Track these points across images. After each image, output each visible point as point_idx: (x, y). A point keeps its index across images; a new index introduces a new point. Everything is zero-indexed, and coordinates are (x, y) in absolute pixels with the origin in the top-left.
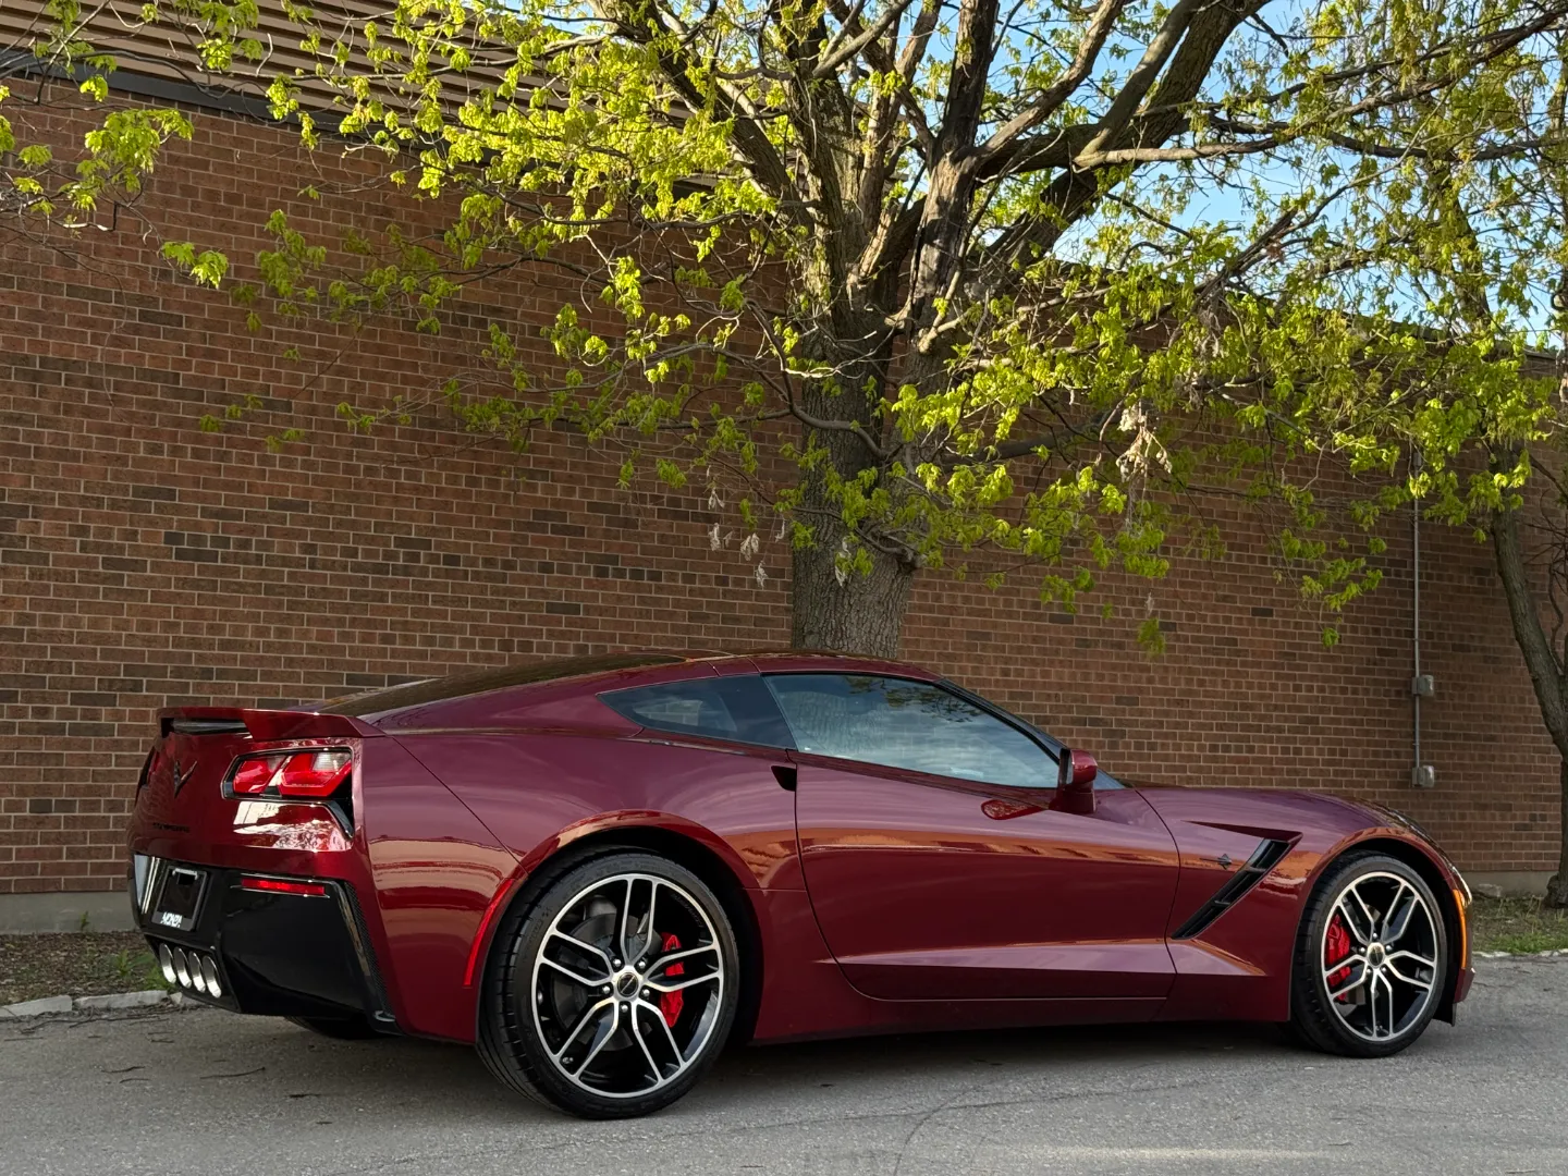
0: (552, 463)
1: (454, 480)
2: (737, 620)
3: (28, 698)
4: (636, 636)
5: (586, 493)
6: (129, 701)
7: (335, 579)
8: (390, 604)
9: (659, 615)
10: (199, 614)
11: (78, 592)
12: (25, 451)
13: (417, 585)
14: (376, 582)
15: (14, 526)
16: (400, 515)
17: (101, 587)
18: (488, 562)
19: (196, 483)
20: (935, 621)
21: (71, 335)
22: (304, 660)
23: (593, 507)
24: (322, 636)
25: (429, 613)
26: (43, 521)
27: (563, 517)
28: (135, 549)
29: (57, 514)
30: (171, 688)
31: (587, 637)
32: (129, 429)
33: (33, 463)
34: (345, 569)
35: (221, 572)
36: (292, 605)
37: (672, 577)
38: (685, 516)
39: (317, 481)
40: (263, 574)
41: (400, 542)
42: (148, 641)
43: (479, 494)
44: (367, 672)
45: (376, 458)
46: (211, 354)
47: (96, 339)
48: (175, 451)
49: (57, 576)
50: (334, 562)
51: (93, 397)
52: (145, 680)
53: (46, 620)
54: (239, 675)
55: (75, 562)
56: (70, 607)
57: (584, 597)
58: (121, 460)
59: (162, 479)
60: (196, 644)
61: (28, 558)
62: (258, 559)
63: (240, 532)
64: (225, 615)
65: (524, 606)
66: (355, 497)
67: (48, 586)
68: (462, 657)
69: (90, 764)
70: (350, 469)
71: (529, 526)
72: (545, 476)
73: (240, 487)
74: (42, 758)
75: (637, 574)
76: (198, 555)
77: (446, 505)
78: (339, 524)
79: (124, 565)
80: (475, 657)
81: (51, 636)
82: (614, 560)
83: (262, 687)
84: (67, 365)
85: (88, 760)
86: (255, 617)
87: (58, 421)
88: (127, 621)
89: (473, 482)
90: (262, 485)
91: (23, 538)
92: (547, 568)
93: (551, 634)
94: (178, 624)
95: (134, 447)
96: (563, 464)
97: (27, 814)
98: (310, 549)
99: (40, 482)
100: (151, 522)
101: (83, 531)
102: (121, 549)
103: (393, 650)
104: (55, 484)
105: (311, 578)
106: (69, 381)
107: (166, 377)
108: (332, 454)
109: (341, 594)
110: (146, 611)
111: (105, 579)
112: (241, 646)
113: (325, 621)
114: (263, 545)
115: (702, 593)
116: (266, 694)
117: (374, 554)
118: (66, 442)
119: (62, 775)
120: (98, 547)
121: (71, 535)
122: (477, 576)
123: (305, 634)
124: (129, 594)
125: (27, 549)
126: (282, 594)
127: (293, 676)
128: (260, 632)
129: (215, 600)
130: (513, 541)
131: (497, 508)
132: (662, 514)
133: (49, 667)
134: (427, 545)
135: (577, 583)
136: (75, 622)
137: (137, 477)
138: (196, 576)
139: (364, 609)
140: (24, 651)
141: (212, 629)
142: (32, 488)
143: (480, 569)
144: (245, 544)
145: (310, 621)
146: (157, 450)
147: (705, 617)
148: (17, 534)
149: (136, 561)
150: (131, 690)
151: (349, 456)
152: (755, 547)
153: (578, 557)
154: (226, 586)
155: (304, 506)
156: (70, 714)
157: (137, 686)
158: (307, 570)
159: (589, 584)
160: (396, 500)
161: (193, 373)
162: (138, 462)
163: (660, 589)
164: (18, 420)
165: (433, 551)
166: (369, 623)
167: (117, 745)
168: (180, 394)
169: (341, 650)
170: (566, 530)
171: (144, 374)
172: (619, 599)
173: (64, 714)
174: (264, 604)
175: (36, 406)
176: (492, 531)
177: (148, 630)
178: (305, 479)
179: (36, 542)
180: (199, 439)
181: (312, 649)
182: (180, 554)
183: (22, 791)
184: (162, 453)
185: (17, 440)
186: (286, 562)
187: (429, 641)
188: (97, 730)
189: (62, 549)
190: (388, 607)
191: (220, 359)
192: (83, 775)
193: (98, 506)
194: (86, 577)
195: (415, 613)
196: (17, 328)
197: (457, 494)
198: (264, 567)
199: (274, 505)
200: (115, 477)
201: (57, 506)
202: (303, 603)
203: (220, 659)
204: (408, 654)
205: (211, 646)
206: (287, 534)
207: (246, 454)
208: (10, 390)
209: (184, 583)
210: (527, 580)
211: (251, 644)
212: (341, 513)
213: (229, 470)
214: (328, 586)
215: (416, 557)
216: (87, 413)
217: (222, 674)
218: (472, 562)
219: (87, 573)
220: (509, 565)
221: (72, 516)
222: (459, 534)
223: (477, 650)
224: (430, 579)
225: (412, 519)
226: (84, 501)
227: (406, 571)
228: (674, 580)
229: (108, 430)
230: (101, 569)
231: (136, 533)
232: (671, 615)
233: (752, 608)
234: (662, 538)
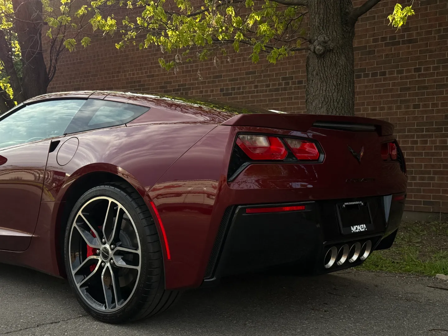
2: (426, 88)
4: (374, 102)
7: (264, 96)
8: (280, 102)
9: (385, 91)
13: (289, 94)
14: (276, 95)
16: (283, 69)
19: (227, 71)
26: (194, 91)
28: (213, 95)
29: (197, 88)
33: (191, 74)
35: (233, 98)
39: (258, 62)
40: (244, 98)
41: (284, 79)
48: (222, 62)
50: (263, 90)
58: (209, 69)
59: (219, 72)
62: (243, 93)
63: (238, 85)
73: (237, 70)
75: (374, 75)
76: (228, 94)
78: (265, 76)
82: (364, 70)
90: (244, 68)
98: (256, 87)
100: (217, 86)
101: (202, 92)
102: (210, 96)
105: (257, 96)
114: (244, 88)
115: (407, 77)
117: (275, 85)
134: (292, 78)
137: (213, 73)
142: (192, 82)
144: (239, 88)
147: (409, 89)
155: (254, 73)
158: (256, 94)
162: (214, 68)
163: (385, 79)
165: (294, 80)
172: (366, 87)
182: (224, 95)
186: (250, 92)
190: (279, 103)
193: (205, 84)
195: (289, 104)
199: (247, 74)
200: (209, 74)
206: (250, 83)
207: (239, 59)
212: (265, 72)
213: (235, 65)
214: (262, 99)
215: (287, 84)
224: (293, 91)
225: (287, 70)
227: (285, 89)
228: (392, 74)
231: (213, 90)
232: (391, 90)
233: (435, 81)
234: (387, 56)
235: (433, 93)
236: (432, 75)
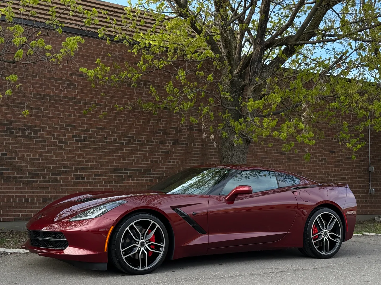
0: (162, 118)
1: (139, 122)
2: (206, 155)
3: (41, 174)
4: (182, 159)
5: (170, 124)
6: (64, 175)
7: (112, 146)
9: (187, 153)
10: (80, 154)
11: (53, 149)
12: (40, 116)
13: (131, 147)
14: (121, 146)
15: (38, 134)
16: (127, 130)
17: (58, 148)
18: (147, 141)
19: (79, 123)
20: (253, 154)
21: (51, 89)
22: (105, 165)
23: (172, 128)
24: (109, 159)
25: (134, 154)
26: (44, 133)
27: (165, 130)
28: (65, 139)
29: (47, 131)
30: (74, 172)
31: (171, 159)
32: (64, 111)
33: (42, 119)
34: (114, 143)
35: (85, 144)
36: (102, 152)
37: (190, 144)
38: (193, 130)
39: (107, 122)
40: (95, 145)
41: (127, 137)
42: (69, 161)
43: (145, 125)
44: (119, 168)
45: (121, 117)
46: (83, 93)
47: (56, 90)
48: (75, 116)
49: (48, 145)
50: (111, 142)
51: (56, 104)
52: (68, 170)
53: (45, 156)
54: (90, 169)
55: (51, 142)
56: (51, 153)
57: (170, 149)
58: (62, 118)
59: (71, 122)
60: (80, 161)
61: (41, 141)
62: (94, 141)
63: (90, 135)
64: (86, 155)
65: (155, 152)
66: (116, 126)
67: (46, 148)
68: (141, 164)
69: (55, 190)
70: (115, 120)
71: (157, 133)
72: (160, 120)
73: (90, 124)
74: (44, 189)
75: (182, 144)
76: (80, 140)
77: (137, 128)
78: (112, 132)
79: (63, 143)
80: (144, 164)
81: (46, 160)
82: (177, 141)
83: (95, 171)
84: (50, 96)
85: (55, 189)
86: (93, 155)
87: (48, 109)
88: (64, 156)
89: (143, 122)
90: (95, 124)
91: (40, 137)
92: (161, 142)
93: (162, 158)
94: (76, 157)
95: (65, 115)
96: (164, 118)
97: (41, 202)
98: (106, 139)
99: (43, 124)
100: (69, 133)
101: (53, 135)
102: (62, 139)
103: (125, 162)
104: (47, 124)
105: (106, 146)
106: (50, 100)
107: (72, 98)
108: (111, 116)
109: (113, 149)
110: (68, 154)
111: (59, 146)
112: (90, 162)
113: (110, 156)
114: (95, 138)
115: (198, 148)
116: (96, 173)
117: (121, 140)
118: (49, 114)
119: (49, 193)
120: (57, 139)
121: (51, 136)
122: (145, 145)
123: (105, 159)
124: (64, 150)
125: (41, 139)
126: (99, 149)
127: (102, 169)
128: (94, 158)
129: (84, 151)
130: (153, 136)
131: (149, 128)
132: (188, 129)
133: (46, 167)
134: (133, 137)
135: (168, 146)
136: (52, 156)
137: (66, 122)
138: (80, 145)
139: (118, 153)
140: (40, 163)
141: (83, 158)
142: (42, 125)
143: (145, 143)
144: (91, 138)
145: (106, 156)
146: (70, 116)
147: (199, 154)
148: (38, 136)
149: (66, 142)
150: (65, 172)
151: (115, 117)
152: (213, 137)
153: (168, 140)
154: (86, 148)
155: (104, 129)
156: (51, 178)
157: (66, 171)
158: (105, 144)
159: (171, 146)
160: (126, 127)
161: (79, 97)
162: (66, 119)
163: (188, 147)
164: (38, 109)
165: (134, 139)
166: (120, 156)
167: (62, 185)
168: (75, 102)
169: (113, 163)
170: (165, 133)
171: (67, 98)
172: (178, 150)
173: (49, 178)
174: (95, 152)
175: (43, 106)
176: (148, 134)
177: (69, 158)
178: (104, 122)
179: (43, 138)
180: (80, 113)
181: (107, 162)
182: (76, 140)
183: (40, 196)
184: (71, 116)
185: (38, 114)
186: (100, 142)
187: (134, 160)
188: (57, 182)
189: (49, 139)
190: (124, 152)
191: (85, 94)
192: (54, 192)
193: (57, 129)
194: (54, 146)
195: (130, 153)
196: (38, 87)
197: (140, 125)
198: (95, 143)
199: (97, 128)
200: (61, 122)
201: (47, 129)
202: (104, 151)
203: (86, 165)
204: (129, 163)
205: (83, 162)
206: (101, 135)
207: (91, 116)
208: (36, 102)
209: (76, 147)
210: (157, 145)
211: (92, 161)
212: (113, 130)
213: (87, 120)
214: (110, 147)
215: (130, 140)
216: (54, 107)
217: (86, 168)
218: (143, 141)
219: (55, 145)
220: (152, 142)
221: (51, 132)
222: (140, 135)
223: (145, 162)
224: (134, 145)
225: (129, 131)
226: (53, 128)
227: (128, 144)
228: (191, 145)
229: (59, 111)
230: (58, 144)
231: (66, 135)
232: (190, 154)
233: (209, 152)
234: (188, 135)
235: (209, 158)
236: (208, 149)
